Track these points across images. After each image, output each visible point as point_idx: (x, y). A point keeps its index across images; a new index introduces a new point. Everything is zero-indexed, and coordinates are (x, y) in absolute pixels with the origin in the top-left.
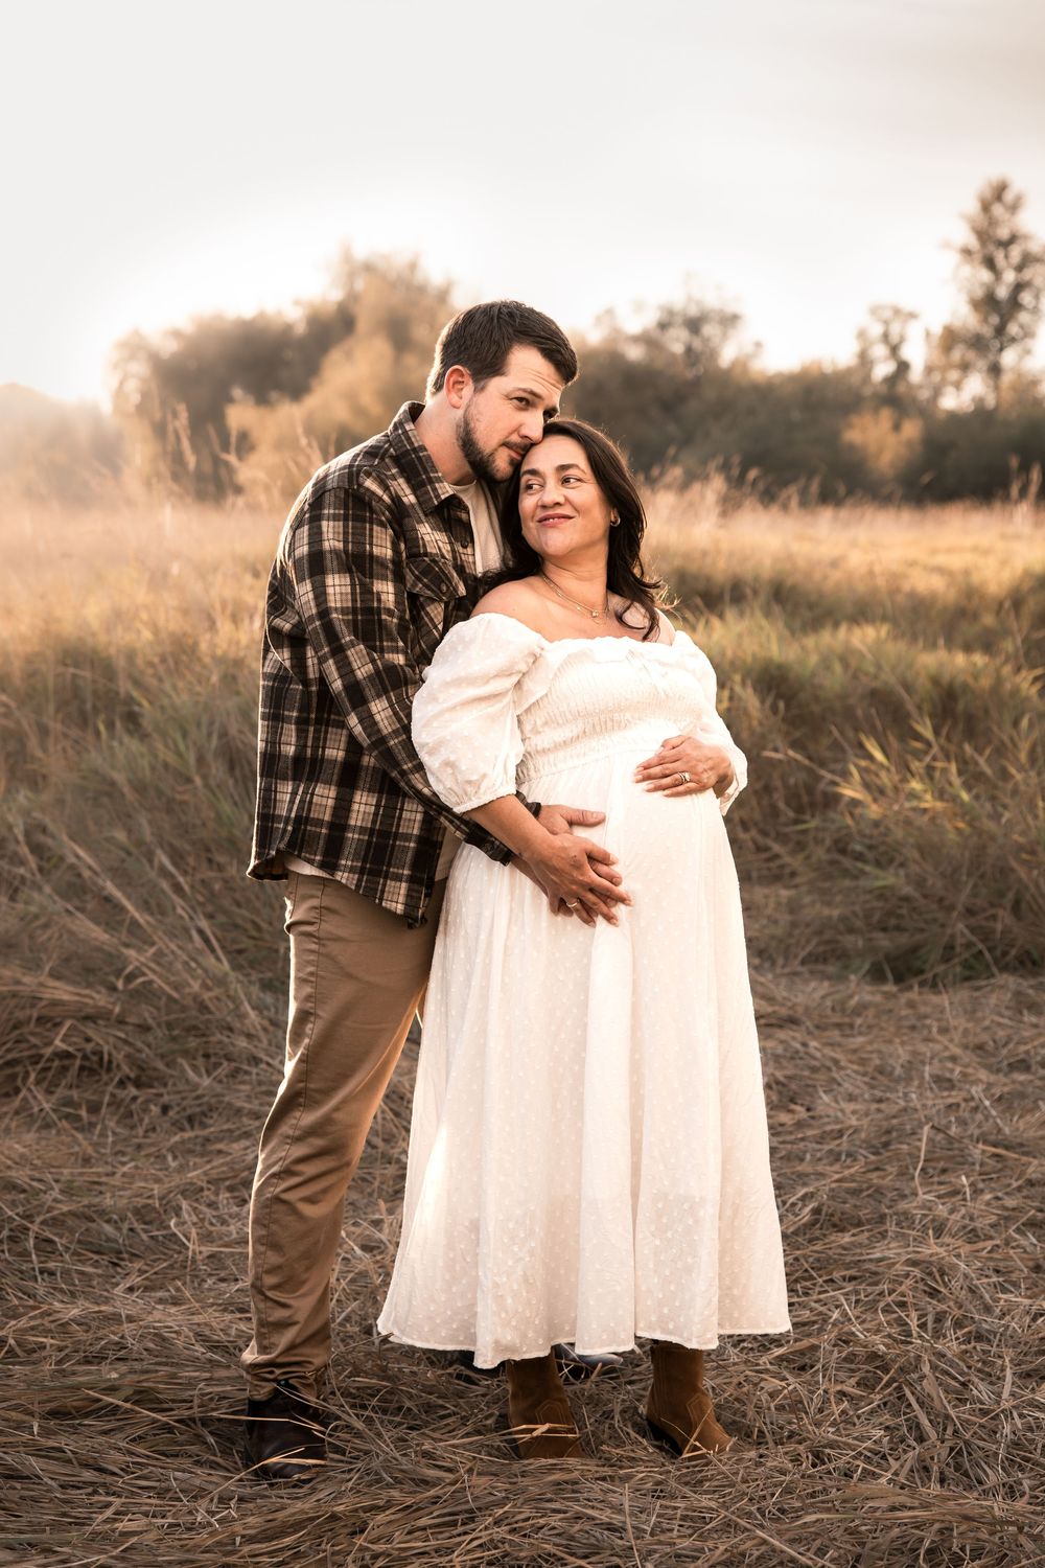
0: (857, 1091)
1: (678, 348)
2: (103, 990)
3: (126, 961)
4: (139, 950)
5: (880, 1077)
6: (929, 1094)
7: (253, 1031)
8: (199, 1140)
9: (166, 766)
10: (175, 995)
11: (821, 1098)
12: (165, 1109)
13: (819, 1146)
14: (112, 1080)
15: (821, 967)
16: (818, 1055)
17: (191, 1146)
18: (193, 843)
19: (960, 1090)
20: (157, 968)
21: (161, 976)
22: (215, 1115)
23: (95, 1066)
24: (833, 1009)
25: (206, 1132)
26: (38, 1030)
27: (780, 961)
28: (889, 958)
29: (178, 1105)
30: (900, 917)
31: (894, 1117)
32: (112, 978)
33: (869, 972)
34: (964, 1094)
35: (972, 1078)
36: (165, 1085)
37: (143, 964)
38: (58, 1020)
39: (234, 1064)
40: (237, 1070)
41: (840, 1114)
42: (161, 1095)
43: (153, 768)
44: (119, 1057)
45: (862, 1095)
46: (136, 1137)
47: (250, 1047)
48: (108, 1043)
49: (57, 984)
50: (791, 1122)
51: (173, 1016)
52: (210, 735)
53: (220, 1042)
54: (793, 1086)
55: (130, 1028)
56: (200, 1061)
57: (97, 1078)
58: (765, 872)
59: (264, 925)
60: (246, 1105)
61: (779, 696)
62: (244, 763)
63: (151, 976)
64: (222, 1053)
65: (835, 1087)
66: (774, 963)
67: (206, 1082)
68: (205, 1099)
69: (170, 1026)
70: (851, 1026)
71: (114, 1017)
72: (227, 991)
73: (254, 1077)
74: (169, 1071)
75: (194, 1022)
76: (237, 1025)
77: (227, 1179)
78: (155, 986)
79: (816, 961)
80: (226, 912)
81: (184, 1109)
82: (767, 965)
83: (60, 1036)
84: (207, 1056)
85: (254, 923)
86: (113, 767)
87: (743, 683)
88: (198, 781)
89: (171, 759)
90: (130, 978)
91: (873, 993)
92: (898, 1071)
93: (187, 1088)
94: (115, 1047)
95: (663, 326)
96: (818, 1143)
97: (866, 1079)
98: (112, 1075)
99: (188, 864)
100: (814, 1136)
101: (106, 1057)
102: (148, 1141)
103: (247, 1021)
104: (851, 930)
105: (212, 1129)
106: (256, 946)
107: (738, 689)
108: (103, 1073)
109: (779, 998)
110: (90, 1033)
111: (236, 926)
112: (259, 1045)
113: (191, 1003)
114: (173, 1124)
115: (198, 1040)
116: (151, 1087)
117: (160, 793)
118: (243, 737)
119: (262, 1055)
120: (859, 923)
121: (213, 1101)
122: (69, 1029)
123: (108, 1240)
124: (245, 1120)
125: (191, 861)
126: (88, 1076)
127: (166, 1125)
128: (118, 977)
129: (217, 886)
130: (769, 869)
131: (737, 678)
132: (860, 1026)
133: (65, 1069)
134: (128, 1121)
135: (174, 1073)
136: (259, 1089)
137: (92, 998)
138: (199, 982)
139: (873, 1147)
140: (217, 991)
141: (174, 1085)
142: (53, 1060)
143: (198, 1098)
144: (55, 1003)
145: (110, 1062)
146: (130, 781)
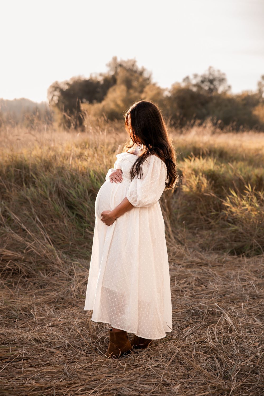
0: (219, 282)
1: (207, 88)
2: (20, 253)
3: (26, 245)
4: (30, 243)
5: (227, 279)
6: (238, 283)
7: (59, 264)
8: (42, 292)
9: (41, 195)
10: (39, 254)
11: (210, 283)
12: (35, 284)
13: (207, 296)
14: (21, 276)
15: (218, 251)
16: (211, 273)
17: (40, 293)
18: (48, 215)
19: (247, 282)
20: (35, 247)
21: (35, 249)
22: (47, 285)
23: (17, 272)
24: (218, 262)
25: (45, 290)
26: (2, 263)
27: (207, 250)
28: (235, 249)
29: (38, 283)
30: (239, 238)
31: (228, 288)
32: (23, 250)
33: (230, 252)
34: (248, 283)
35: (252, 279)
36: (35, 278)
37: (31, 246)
38: (8, 260)
39: (54, 272)
40: (55, 274)
41: (214, 288)
42: (34, 280)
43: (37, 195)
44: (23, 270)
45: (221, 283)
46: (26, 291)
47: (58, 268)
48: (20, 266)
49: (8, 251)
50: (200, 289)
51: (38, 260)
52: (53, 187)
53: (50, 267)
54: (203, 280)
55: (26, 263)
56: (45, 271)
57: (17, 276)
58: (207, 227)
59: (66, 237)
60: (55, 283)
61: (213, 179)
62: (63, 195)
63: (33, 249)
64: (51, 269)
65: (214, 281)
66: (206, 250)
67: (46, 277)
68: (45, 281)
69: (37, 262)
70: (222, 266)
71: (22, 260)
72: (53, 253)
73: (58, 276)
74: (36, 274)
75: (43, 261)
76: (55, 262)
77: (48, 301)
78: (34, 252)
79: (217, 250)
80: (56, 234)
81: (39, 284)
82: (204, 251)
83: (7, 265)
84: (46, 270)
85: (63, 237)
86: (27, 195)
87: (202, 176)
88: (50, 199)
89: (43, 193)
90: (27, 249)
91: (230, 258)
92: (232, 277)
93: (41, 278)
94: (22, 268)
95: (203, 82)
96: (207, 295)
97: (223, 279)
98: (21, 275)
99: (46, 221)
100: (206, 293)
101: (20, 270)
102: (29, 292)
103: (57, 261)
104: (227, 242)
105: (46, 289)
106: (64, 243)
107: (201, 178)
108: (19, 274)
109: (204, 258)
110: (16, 264)
111: (58, 237)
112: (60, 267)
113: (43, 256)
114: (36, 288)
115: (44, 266)
116: (32, 278)
117: (39, 202)
118: (62, 188)
119: (61, 270)
120: (229, 240)
121: (47, 282)
122: (10, 263)
123: (14, 315)
124: (55, 287)
125: (47, 220)
126: (15, 275)
127: (35, 288)
128: (24, 250)
129: (54, 227)
130: (208, 226)
131: (201, 174)
132: (225, 266)
133: (9, 273)
134: (24, 287)
135: (38, 274)
136: (59, 279)
137: (17, 255)
138: (46, 251)
139: (221, 296)
140: (50, 253)
141: (37, 277)
142: (6, 271)
143: (43, 281)
144: (7, 256)
145: (21, 271)
146: (31, 199)
